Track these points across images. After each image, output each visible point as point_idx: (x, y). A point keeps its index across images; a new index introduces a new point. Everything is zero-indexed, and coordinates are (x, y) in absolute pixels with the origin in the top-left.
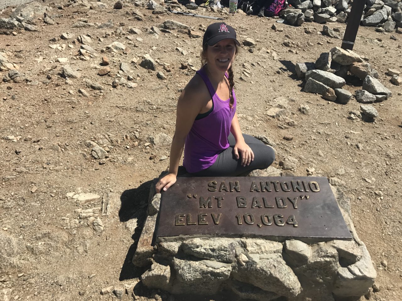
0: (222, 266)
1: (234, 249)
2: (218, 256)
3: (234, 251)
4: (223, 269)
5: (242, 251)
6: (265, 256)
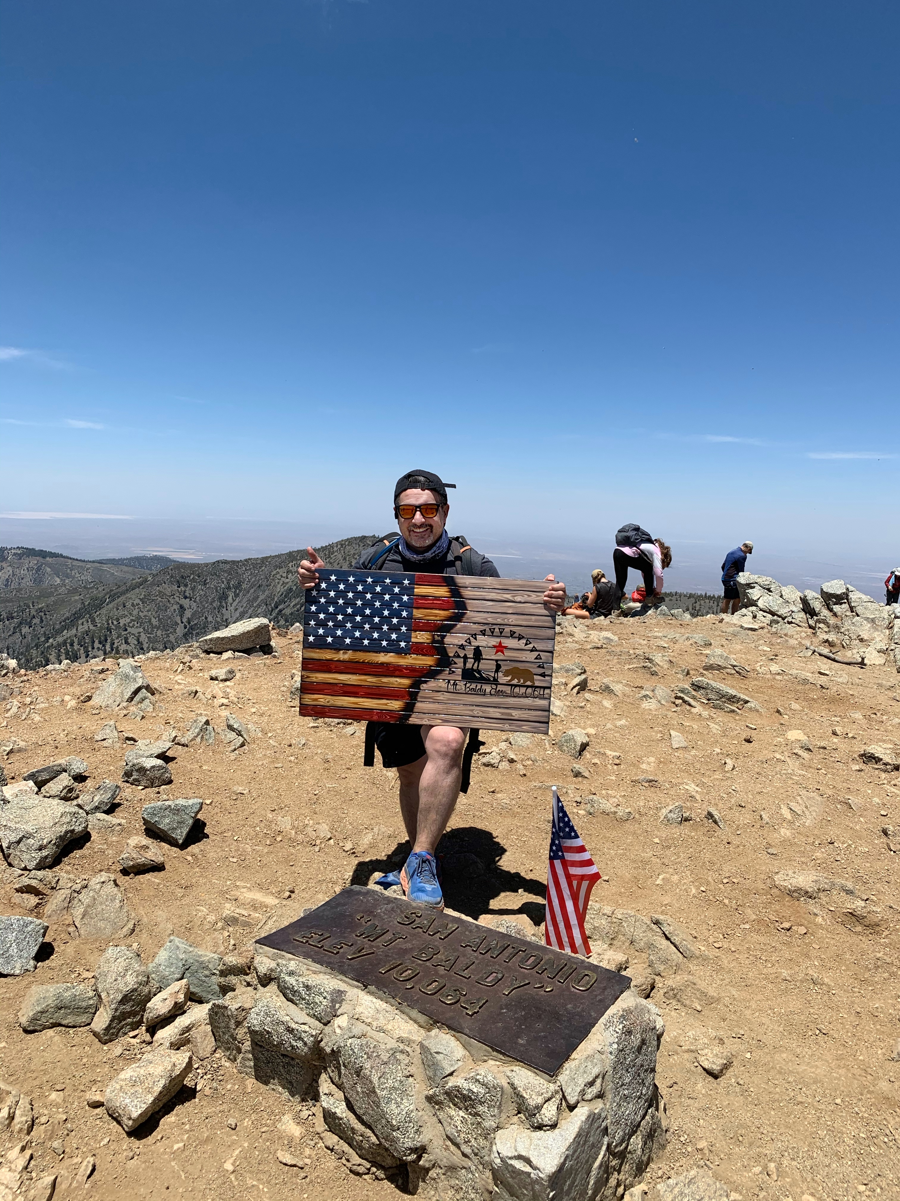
0: (305, 1022)
1: (341, 1003)
2: (311, 1003)
3: (337, 1006)
4: (306, 1028)
5: (349, 1010)
6: (379, 1035)
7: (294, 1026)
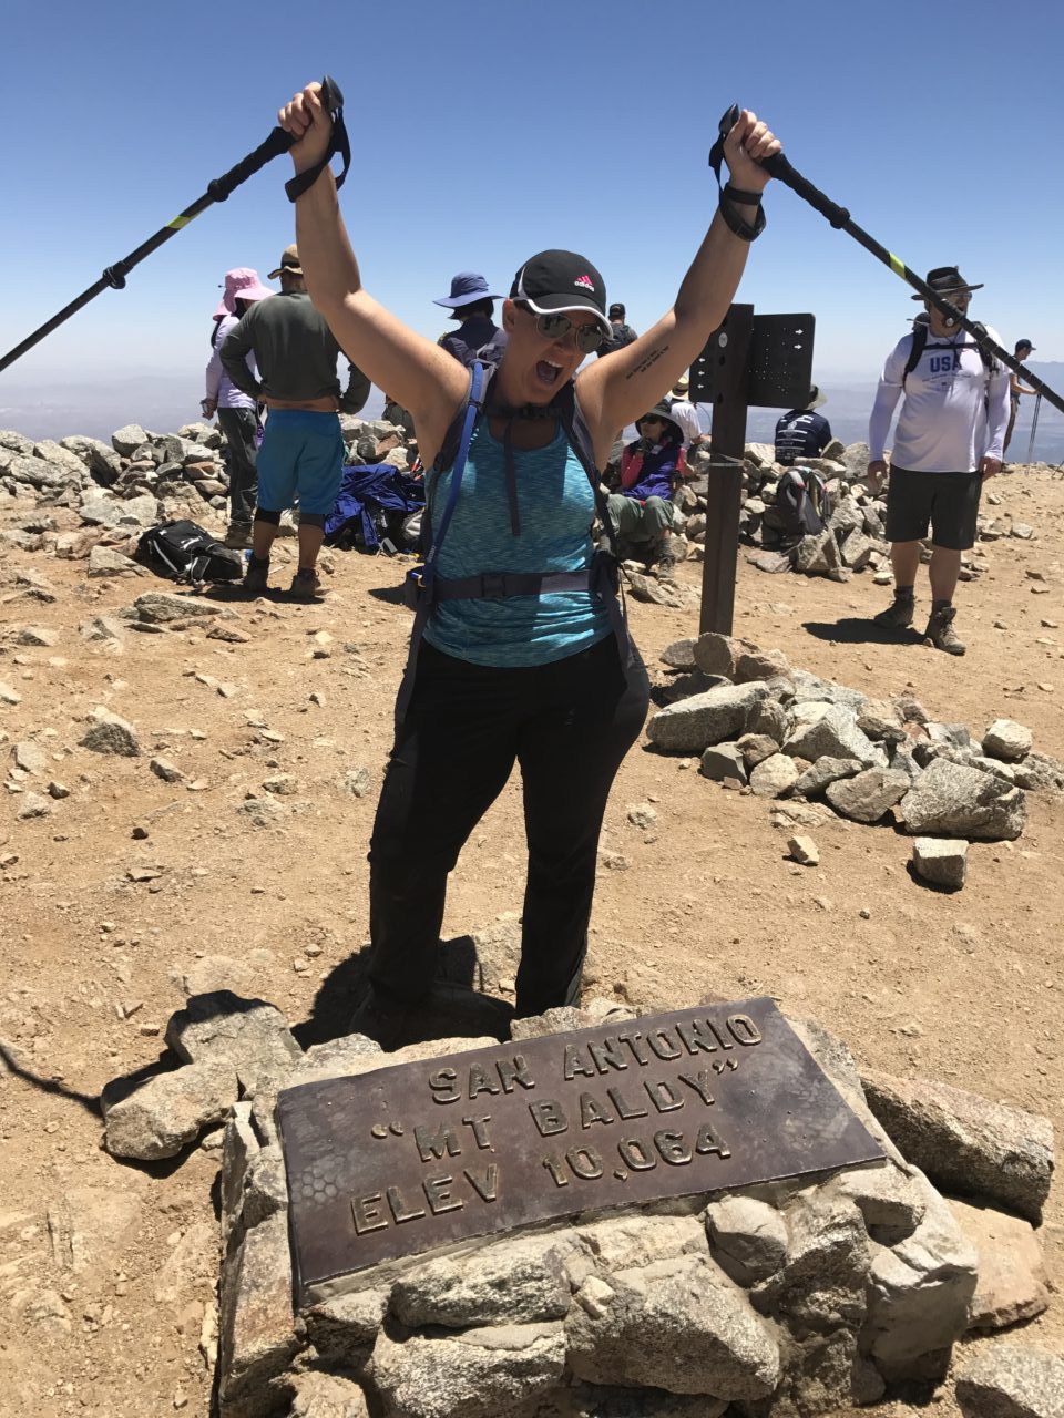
0: (535, 1336)
2: (519, 1302)
3: (563, 1274)
5: (588, 1267)
6: (659, 1267)
7: (527, 1355)
